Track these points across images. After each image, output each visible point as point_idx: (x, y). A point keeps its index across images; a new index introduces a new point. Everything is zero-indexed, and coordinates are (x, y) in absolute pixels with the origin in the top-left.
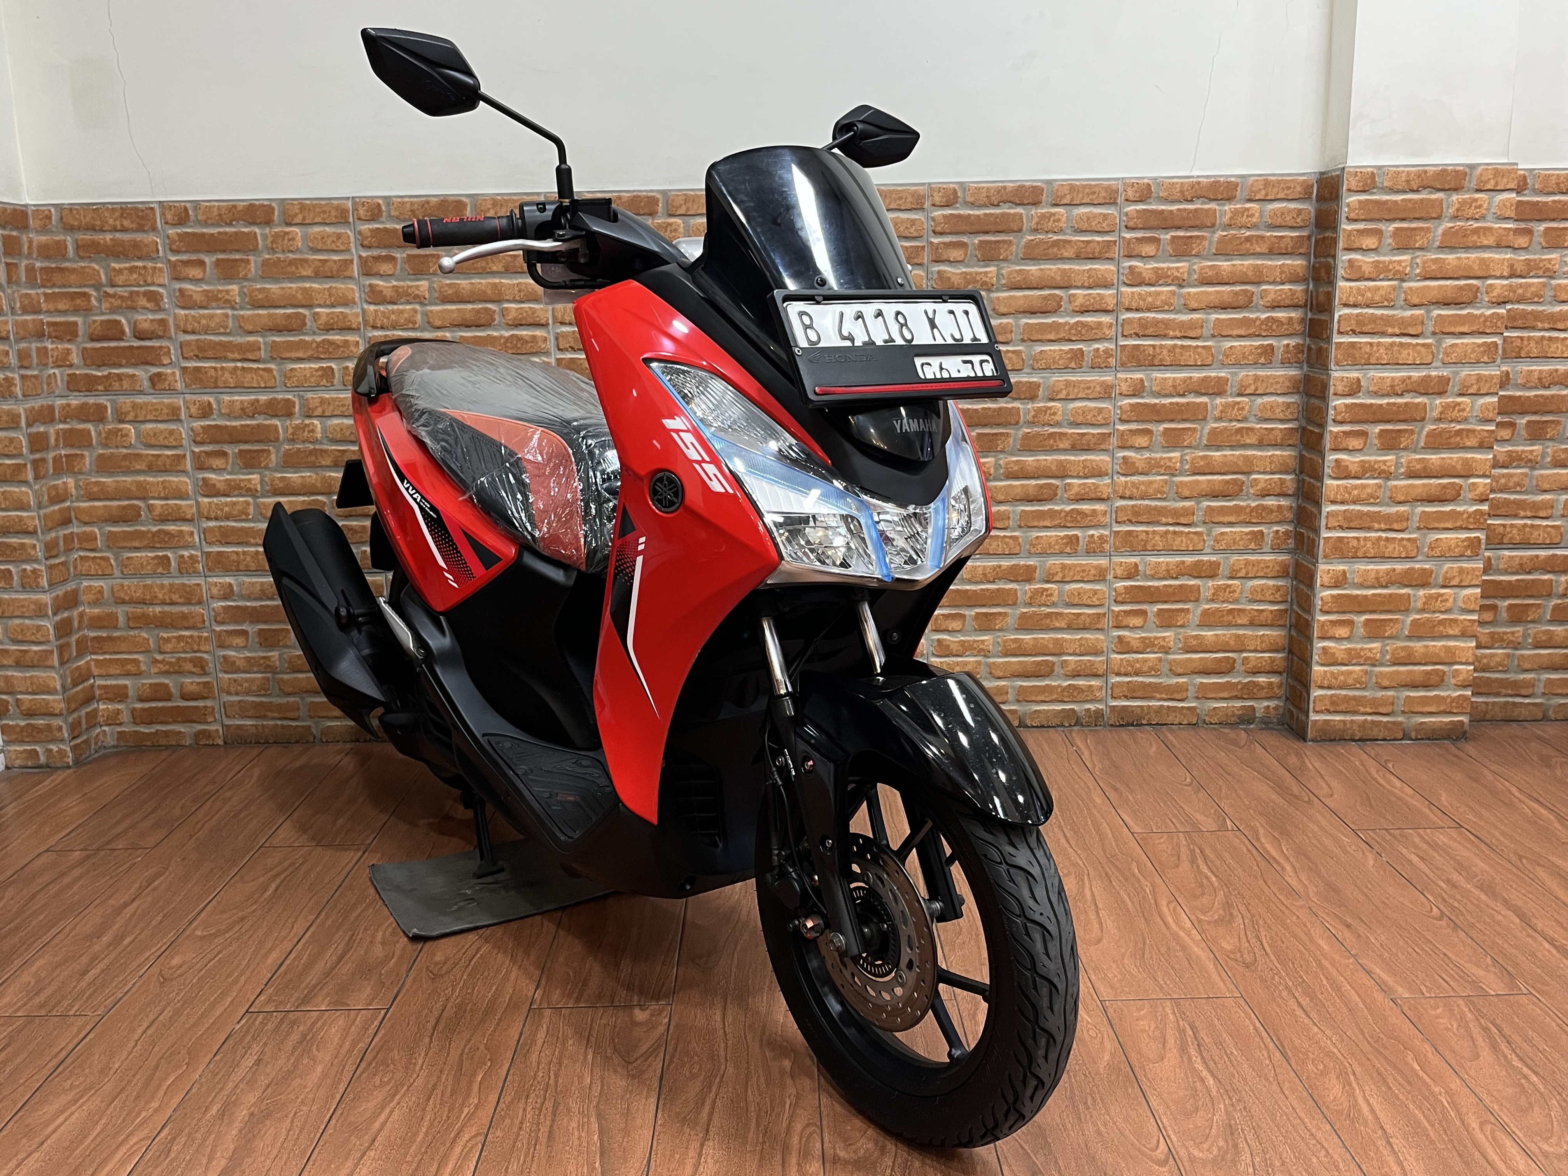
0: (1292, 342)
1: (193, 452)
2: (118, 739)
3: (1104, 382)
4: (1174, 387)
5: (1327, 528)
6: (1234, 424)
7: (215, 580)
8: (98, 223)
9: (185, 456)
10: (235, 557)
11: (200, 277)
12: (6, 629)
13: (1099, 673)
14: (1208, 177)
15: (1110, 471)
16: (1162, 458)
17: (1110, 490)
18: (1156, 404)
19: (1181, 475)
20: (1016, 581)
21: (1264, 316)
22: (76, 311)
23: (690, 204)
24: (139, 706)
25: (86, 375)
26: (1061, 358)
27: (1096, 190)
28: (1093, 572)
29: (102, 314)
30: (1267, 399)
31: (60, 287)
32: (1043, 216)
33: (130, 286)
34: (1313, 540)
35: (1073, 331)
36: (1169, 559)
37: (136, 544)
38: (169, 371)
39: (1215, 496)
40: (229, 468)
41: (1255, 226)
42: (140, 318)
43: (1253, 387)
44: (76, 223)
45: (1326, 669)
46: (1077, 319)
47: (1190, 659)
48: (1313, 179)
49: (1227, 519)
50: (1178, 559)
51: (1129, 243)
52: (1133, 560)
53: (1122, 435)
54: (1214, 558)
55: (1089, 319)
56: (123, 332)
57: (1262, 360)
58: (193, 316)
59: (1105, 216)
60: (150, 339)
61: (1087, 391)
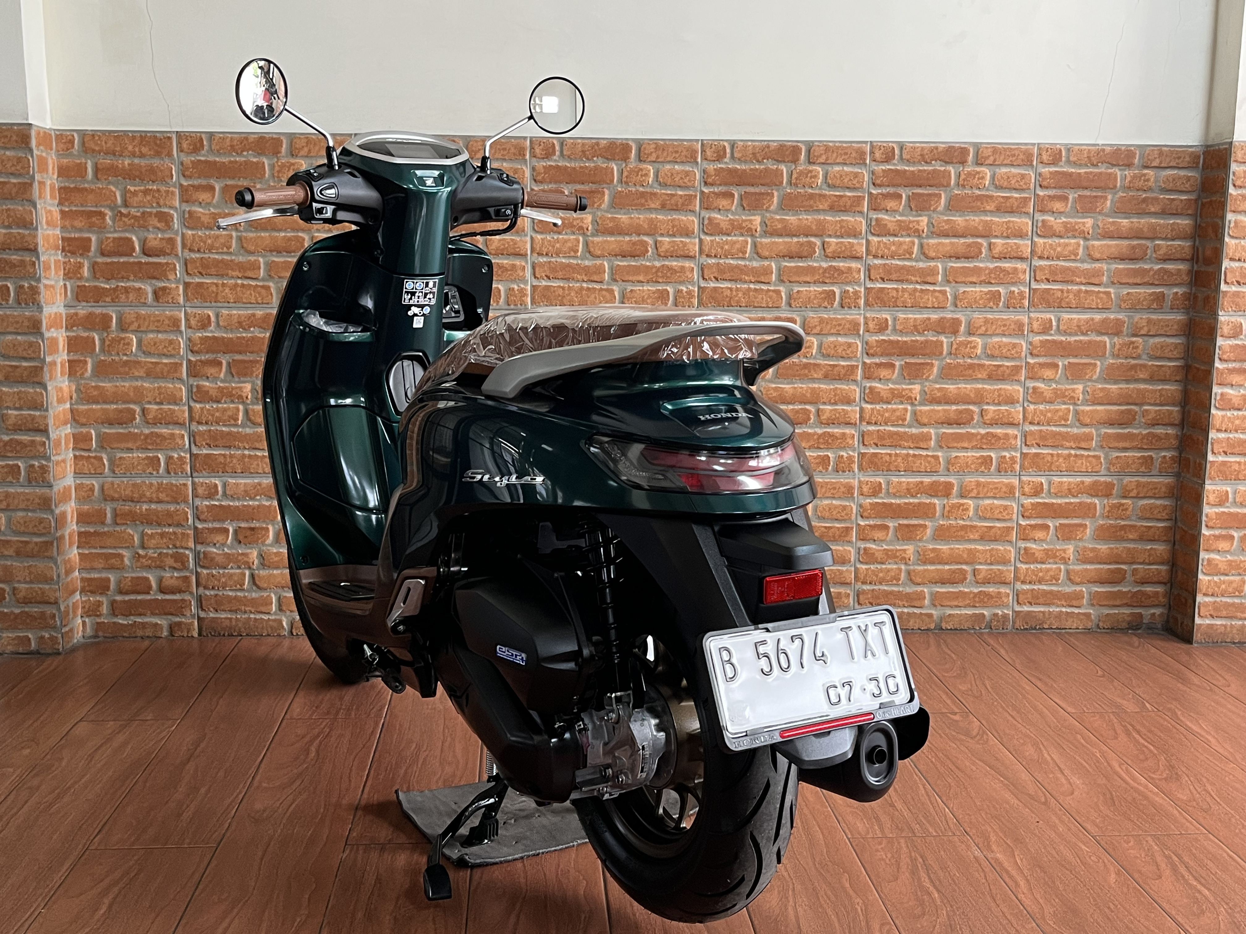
0: (1180, 290)
1: (189, 361)
2: (97, 631)
3: (1018, 320)
4: (1078, 326)
5: (1213, 453)
6: (1128, 361)
7: (201, 480)
8: (118, 149)
9: (181, 364)
10: (222, 459)
11: (208, 201)
12: (9, 520)
13: (1007, 581)
14: (1111, 145)
15: (1021, 399)
16: (1066, 390)
17: (1021, 417)
18: (1062, 342)
19: (1082, 405)
20: (936, 496)
21: (1157, 267)
22: (91, 227)
23: (660, 152)
24: (119, 598)
25: (96, 287)
26: (981, 298)
27: (1017, 153)
28: (1004, 489)
29: (115, 231)
30: (1157, 340)
31: (76, 206)
32: (969, 174)
33: (144, 207)
34: (1200, 464)
35: (993, 275)
36: (1071, 479)
37: (130, 445)
38: (173, 286)
39: (1112, 424)
40: (222, 375)
41: (1150, 189)
42: (151, 236)
43: (1146, 329)
44: (97, 148)
45: (1210, 578)
46: (996, 265)
47: (1086, 570)
48: (1200, 150)
49: (1121, 445)
50: (1079, 479)
51: (1042, 200)
52: (1039, 479)
53: (1033, 368)
54: (1109, 479)
55: (1007, 265)
56: (133, 249)
57: (1155, 306)
58: (200, 237)
59: (1023, 176)
60: (158, 256)
61: (1002, 328)
